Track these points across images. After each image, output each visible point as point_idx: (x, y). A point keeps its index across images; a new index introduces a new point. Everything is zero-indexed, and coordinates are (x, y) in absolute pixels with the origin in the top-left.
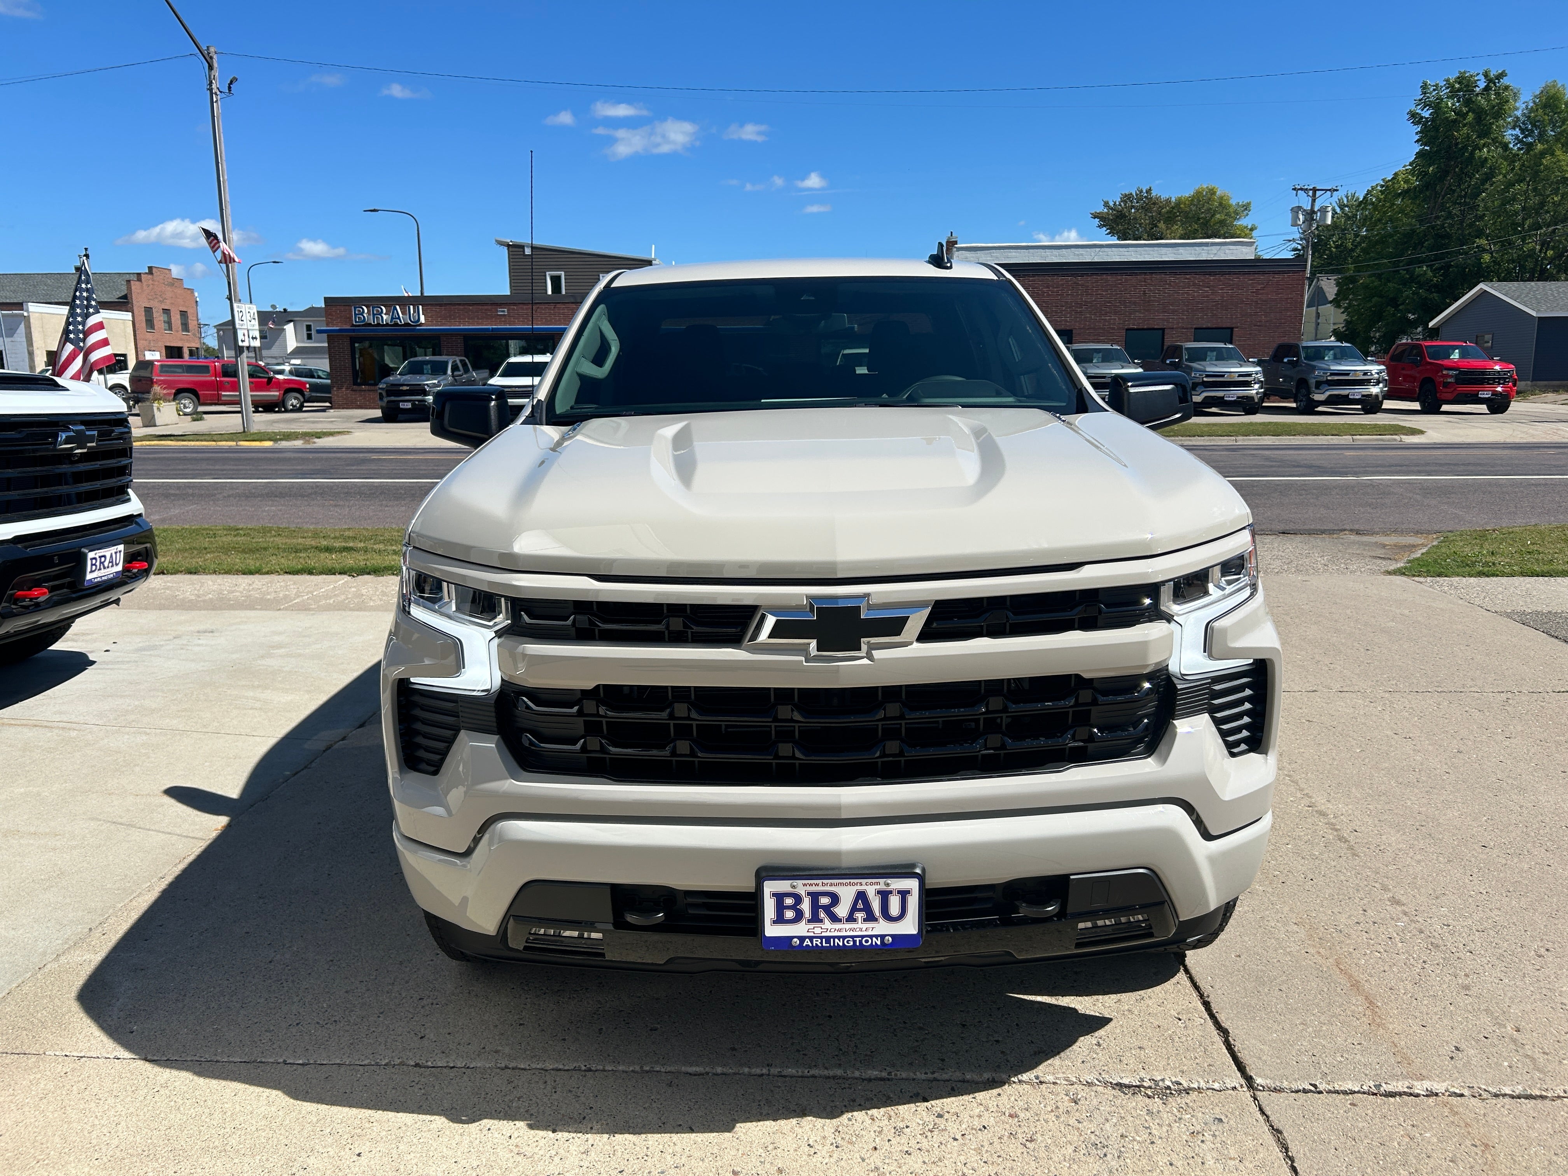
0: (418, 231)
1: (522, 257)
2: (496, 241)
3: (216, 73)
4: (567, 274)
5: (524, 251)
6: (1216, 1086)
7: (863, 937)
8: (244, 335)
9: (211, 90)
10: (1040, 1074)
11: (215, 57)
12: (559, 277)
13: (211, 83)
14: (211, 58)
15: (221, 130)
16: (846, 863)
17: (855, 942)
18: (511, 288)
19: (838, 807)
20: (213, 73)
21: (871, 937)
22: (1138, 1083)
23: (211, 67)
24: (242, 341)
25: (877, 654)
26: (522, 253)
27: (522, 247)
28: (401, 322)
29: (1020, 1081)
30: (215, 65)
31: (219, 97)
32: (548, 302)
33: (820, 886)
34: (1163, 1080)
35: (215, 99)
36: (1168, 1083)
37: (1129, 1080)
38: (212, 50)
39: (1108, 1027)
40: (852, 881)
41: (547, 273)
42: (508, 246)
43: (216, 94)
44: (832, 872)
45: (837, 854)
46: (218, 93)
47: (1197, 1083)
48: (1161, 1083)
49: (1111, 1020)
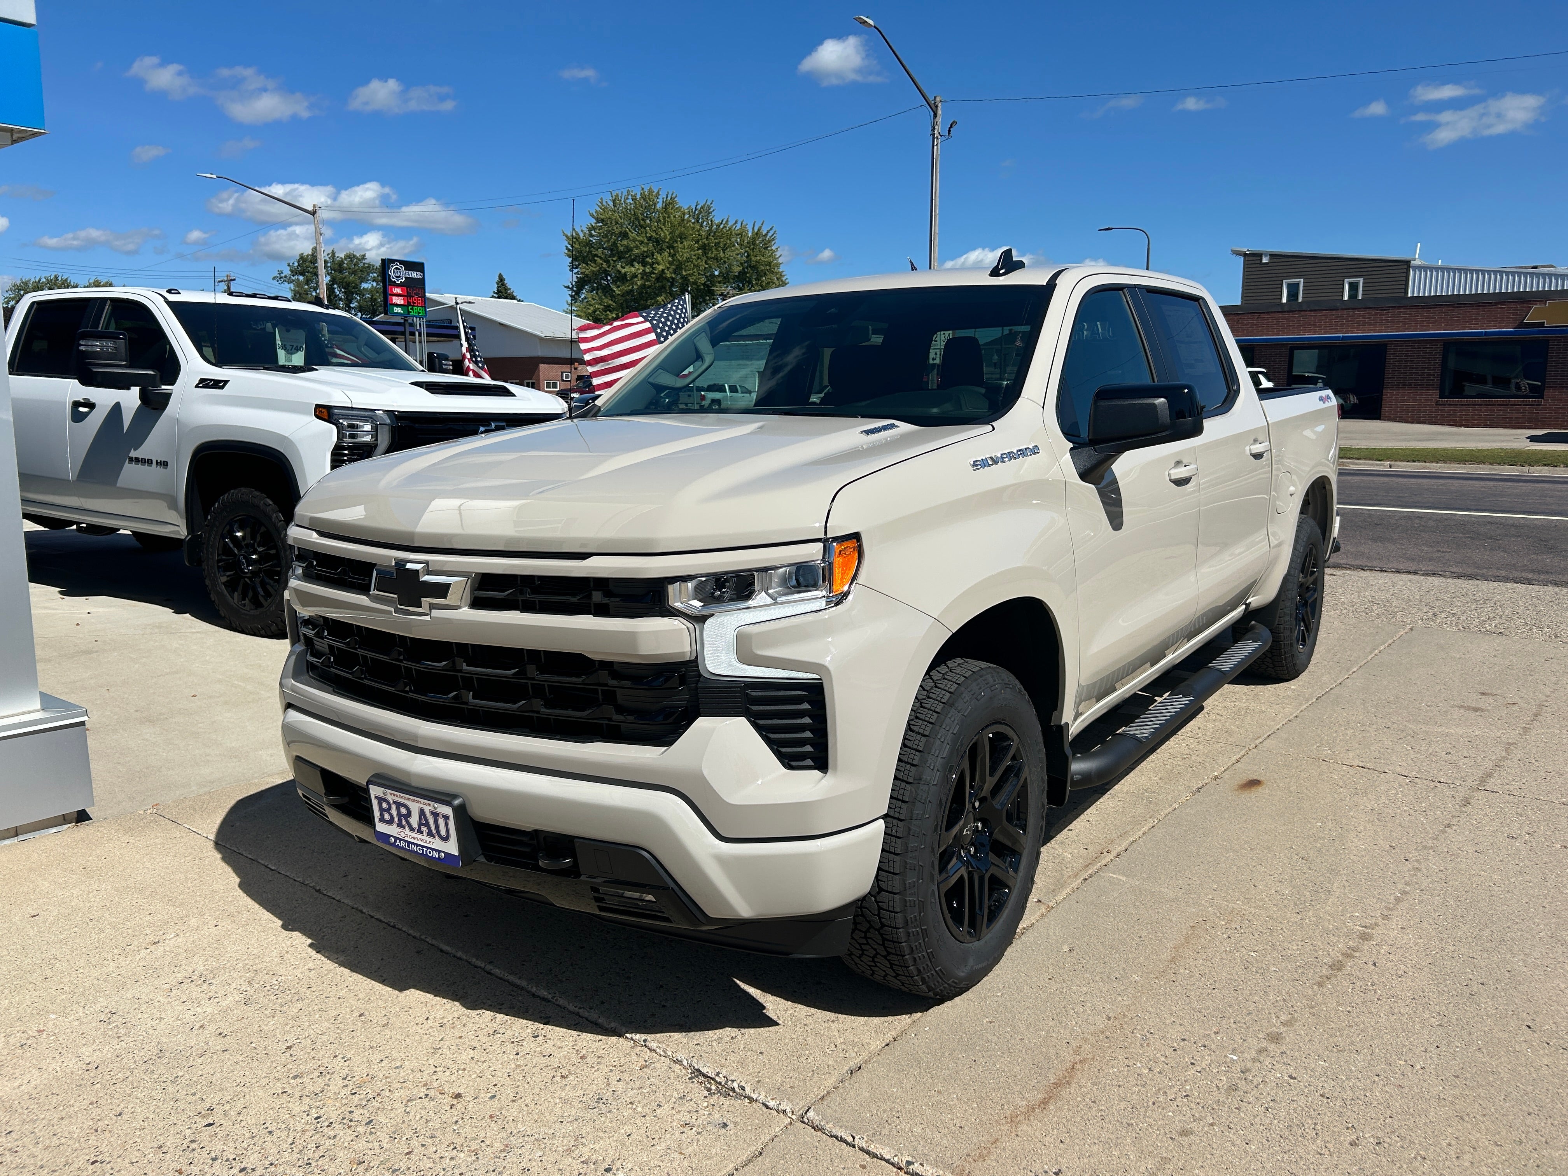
0: (1148, 246)
1: (1259, 265)
2: (1232, 251)
3: (939, 120)
4: (1307, 281)
5: (1261, 260)
6: (771, 1104)
7: (428, 848)
8: (936, 354)
9: (934, 135)
10: (649, 1039)
11: (940, 105)
12: (1298, 284)
13: (934, 128)
14: (937, 106)
15: (938, 171)
16: (414, 783)
17: (423, 850)
18: (1242, 299)
19: (415, 737)
20: (937, 119)
21: (433, 849)
22: (713, 1076)
23: (935, 115)
24: (933, 359)
25: (436, 613)
26: (1259, 262)
27: (1260, 255)
28: (1099, 337)
29: (632, 1039)
30: (939, 112)
31: (939, 141)
32: (1282, 309)
33: (401, 798)
34: (733, 1081)
35: (935, 143)
36: (735, 1085)
37: (708, 1070)
38: (938, 99)
39: (764, 1031)
40: (416, 799)
41: (1284, 281)
42: (1245, 255)
43: (937, 137)
44: (405, 788)
45: (408, 774)
46: (939, 137)
47: (758, 1095)
48: (729, 1083)
49: (778, 1024)
